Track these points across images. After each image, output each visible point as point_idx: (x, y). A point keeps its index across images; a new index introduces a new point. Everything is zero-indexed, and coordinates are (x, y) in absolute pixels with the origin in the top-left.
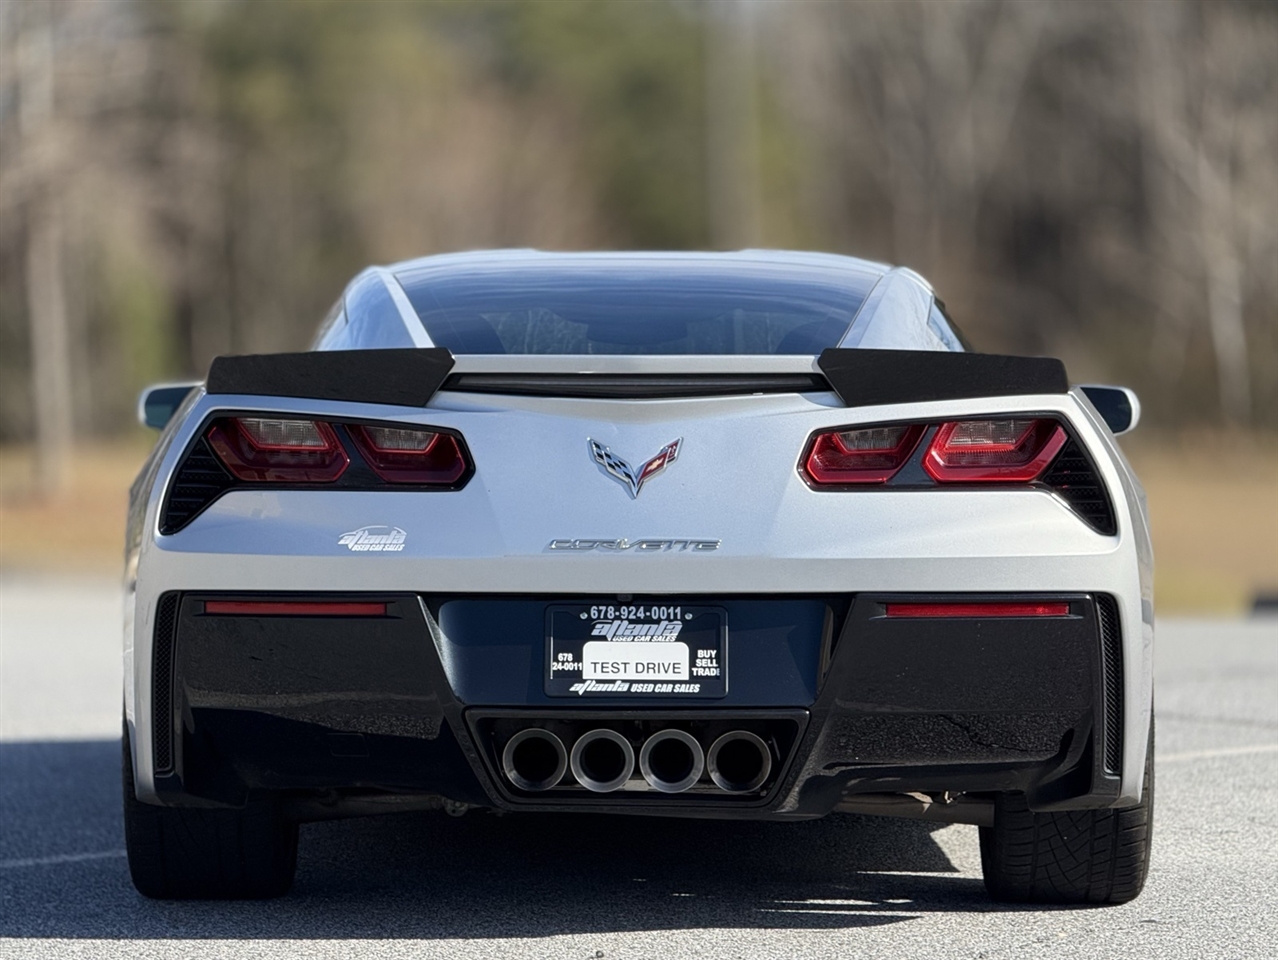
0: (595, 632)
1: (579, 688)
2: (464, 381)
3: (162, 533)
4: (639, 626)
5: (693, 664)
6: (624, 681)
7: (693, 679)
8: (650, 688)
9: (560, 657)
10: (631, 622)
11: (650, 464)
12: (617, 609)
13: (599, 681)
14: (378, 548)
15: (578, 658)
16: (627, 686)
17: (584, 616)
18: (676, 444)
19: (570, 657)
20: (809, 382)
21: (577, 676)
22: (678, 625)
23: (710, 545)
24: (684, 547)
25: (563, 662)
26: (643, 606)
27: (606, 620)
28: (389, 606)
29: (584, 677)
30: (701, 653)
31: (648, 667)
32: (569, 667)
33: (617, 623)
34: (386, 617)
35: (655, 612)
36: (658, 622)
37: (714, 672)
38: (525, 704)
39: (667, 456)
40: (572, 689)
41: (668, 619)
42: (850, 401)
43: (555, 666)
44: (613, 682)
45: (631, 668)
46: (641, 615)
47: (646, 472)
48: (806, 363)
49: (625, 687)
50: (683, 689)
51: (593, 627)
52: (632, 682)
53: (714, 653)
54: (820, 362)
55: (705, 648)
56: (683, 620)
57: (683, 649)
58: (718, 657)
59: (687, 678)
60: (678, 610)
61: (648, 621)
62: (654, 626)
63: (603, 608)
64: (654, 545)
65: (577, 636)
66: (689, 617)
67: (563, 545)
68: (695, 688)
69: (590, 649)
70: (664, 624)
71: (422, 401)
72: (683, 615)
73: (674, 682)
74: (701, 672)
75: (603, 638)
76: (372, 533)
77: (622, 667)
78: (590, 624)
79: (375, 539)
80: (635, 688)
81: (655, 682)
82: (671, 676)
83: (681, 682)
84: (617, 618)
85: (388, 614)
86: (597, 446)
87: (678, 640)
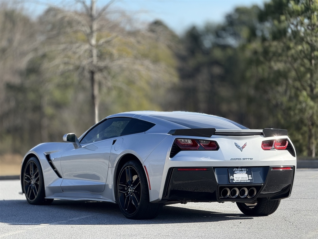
0: (235, 173)
1: (234, 181)
3: (170, 158)
4: (241, 172)
5: (248, 177)
7: (249, 180)
8: (243, 181)
9: (231, 176)
10: (239, 171)
13: (237, 180)
15: (233, 177)
17: (233, 170)
18: (246, 143)
19: (232, 176)
20: (260, 134)
21: (233, 179)
23: (252, 159)
24: (249, 159)
25: (231, 177)
26: (241, 168)
27: (236, 171)
28: (208, 169)
29: (235, 180)
30: (249, 176)
31: (243, 178)
32: (232, 178)
33: (238, 171)
34: (207, 170)
35: (243, 169)
36: (243, 171)
37: (251, 179)
38: (227, 184)
39: (245, 145)
41: (244, 170)
42: (265, 137)
43: (231, 178)
44: (238, 180)
45: (240, 178)
46: (241, 170)
47: (243, 148)
48: (261, 131)
49: (240, 181)
50: (248, 181)
51: (234, 172)
52: (241, 180)
53: (251, 175)
54: (263, 131)
55: (250, 175)
56: (246, 171)
57: (247, 175)
58: (252, 176)
59: (248, 179)
60: (246, 169)
61: (242, 171)
62: (243, 172)
63: (236, 169)
64: (245, 159)
65: (233, 173)
66: (247, 170)
67: (233, 159)
68: (249, 181)
69: (234, 175)
70: (244, 171)
71: (210, 137)
72: (246, 170)
73: (247, 180)
74: (250, 179)
75: (236, 173)
76: (205, 157)
80: (242, 181)
81: (244, 180)
82: (246, 179)
84: (238, 170)
85: (208, 170)
86: (236, 143)
87: (246, 174)
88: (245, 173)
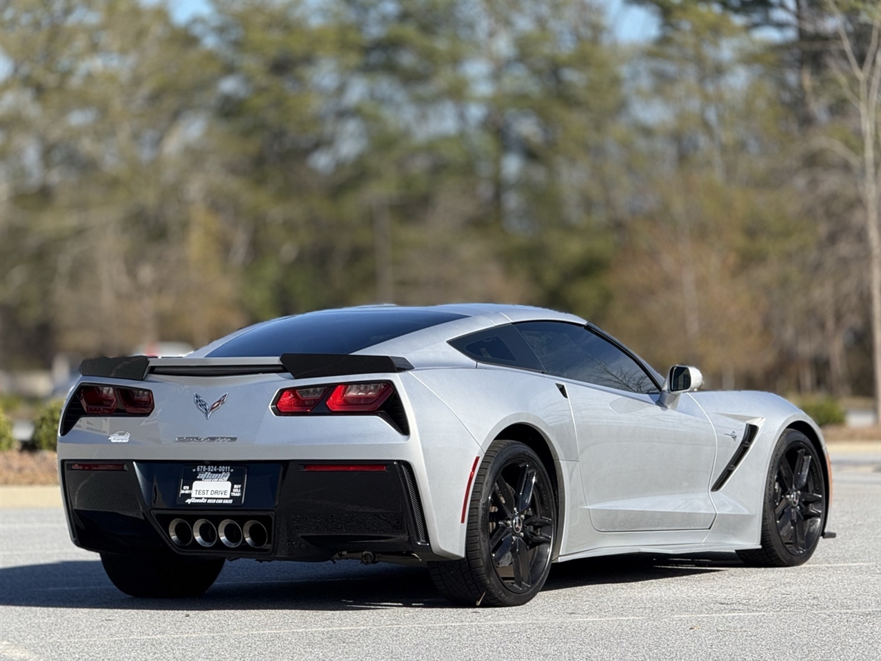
0: (198, 477)
1: (189, 501)
2: (156, 370)
3: (61, 434)
4: (214, 474)
5: (232, 491)
6: (205, 498)
8: (214, 501)
9: (184, 488)
10: (212, 473)
11: (214, 404)
12: (207, 467)
13: (197, 498)
14: (120, 441)
15: (191, 489)
16: (206, 500)
17: (194, 470)
18: (225, 396)
19: (188, 487)
21: (189, 496)
22: (229, 474)
23: (234, 439)
24: (224, 440)
25: (185, 490)
26: (216, 466)
27: (202, 472)
28: (124, 466)
29: (191, 496)
30: (235, 486)
31: (216, 492)
32: (187, 492)
33: (207, 473)
35: (221, 468)
36: (221, 473)
37: (239, 495)
38: (171, 508)
39: (221, 401)
40: (186, 501)
41: (225, 471)
42: (297, 376)
43: (182, 492)
44: (201, 498)
45: (209, 492)
46: (215, 470)
47: (212, 408)
48: (275, 360)
49: (205, 501)
50: (226, 502)
51: (198, 475)
52: (208, 499)
53: (240, 486)
54: (281, 360)
55: (237, 484)
56: (230, 472)
57: (229, 484)
58: (241, 488)
59: (228, 497)
60: (229, 468)
61: (218, 472)
62: (220, 475)
63: (202, 467)
64: (213, 439)
65: (191, 479)
66: (232, 470)
67: (181, 440)
68: (231, 501)
69: (196, 484)
70: (223, 473)
71: (144, 379)
72: (230, 470)
73: (223, 499)
74: (234, 494)
75: (200, 480)
76: (120, 434)
77: (206, 492)
78: (197, 473)
79: (121, 437)
80: (209, 501)
81: (216, 499)
82: (223, 496)
83: (226, 499)
84: (207, 471)
85: (124, 469)
86: (197, 397)
87: (228, 480)
88: (227, 478)
